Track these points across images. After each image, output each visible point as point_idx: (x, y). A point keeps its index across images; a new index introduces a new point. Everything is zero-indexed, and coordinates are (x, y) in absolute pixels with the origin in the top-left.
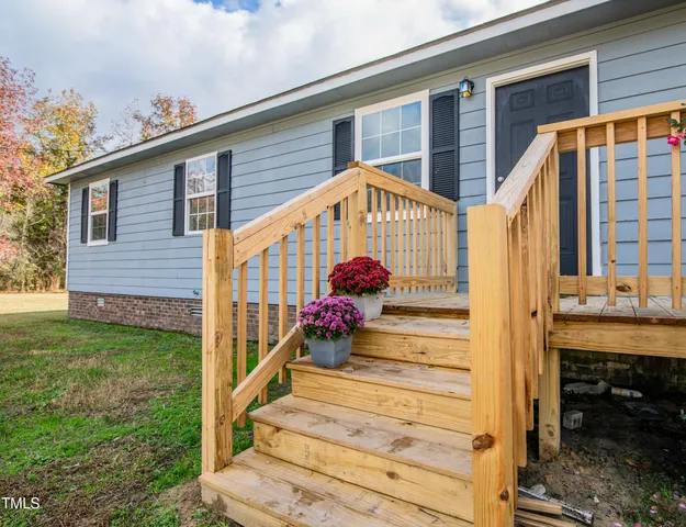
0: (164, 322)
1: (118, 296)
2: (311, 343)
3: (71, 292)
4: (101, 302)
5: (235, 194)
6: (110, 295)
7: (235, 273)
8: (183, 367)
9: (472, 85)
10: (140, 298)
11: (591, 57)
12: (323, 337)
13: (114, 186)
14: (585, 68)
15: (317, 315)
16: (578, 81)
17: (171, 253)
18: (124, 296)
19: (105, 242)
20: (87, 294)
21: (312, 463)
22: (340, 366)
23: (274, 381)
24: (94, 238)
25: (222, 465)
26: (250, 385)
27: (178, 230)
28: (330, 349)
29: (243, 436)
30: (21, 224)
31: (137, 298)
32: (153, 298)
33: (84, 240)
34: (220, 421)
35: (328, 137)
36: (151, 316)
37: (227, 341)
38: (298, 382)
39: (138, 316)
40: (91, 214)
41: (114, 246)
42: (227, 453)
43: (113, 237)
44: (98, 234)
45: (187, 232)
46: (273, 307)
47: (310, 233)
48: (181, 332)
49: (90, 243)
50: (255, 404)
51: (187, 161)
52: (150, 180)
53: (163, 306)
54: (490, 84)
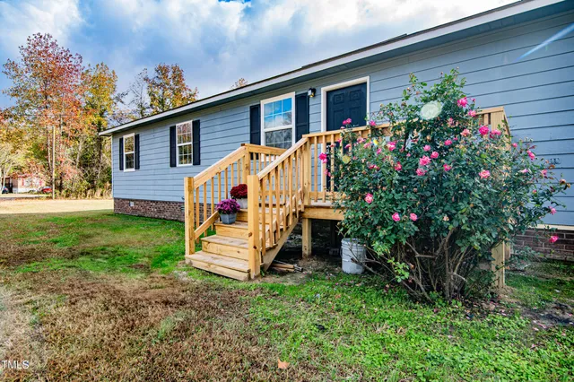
0: (167, 214)
1: (142, 201)
2: (222, 216)
3: (115, 199)
4: (132, 204)
5: (202, 144)
6: (137, 200)
7: (195, 193)
8: (178, 234)
9: (314, 91)
10: (154, 202)
11: (366, 79)
12: (224, 213)
13: (137, 137)
14: (365, 83)
15: (222, 205)
16: (363, 89)
17: (169, 177)
18: (145, 201)
19: (133, 170)
20: (124, 200)
21: (219, 252)
22: (231, 223)
23: (209, 229)
24: (127, 167)
25: (191, 253)
26: (200, 230)
27: (173, 164)
28: (226, 217)
29: (198, 245)
30: (76, 154)
31: (151, 201)
32: (161, 202)
33: (121, 169)
34: (191, 239)
35: (248, 115)
36: (160, 212)
37: (192, 213)
38: (218, 230)
39: (153, 212)
40: (125, 153)
41: (138, 172)
42: (193, 250)
43: (137, 167)
44: (129, 166)
45: (178, 165)
46: (209, 205)
47: (223, 175)
48: (176, 220)
49: (125, 170)
50: (202, 236)
51: (177, 125)
52: (157, 135)
53: (166, 206)
54: (323, 90)
